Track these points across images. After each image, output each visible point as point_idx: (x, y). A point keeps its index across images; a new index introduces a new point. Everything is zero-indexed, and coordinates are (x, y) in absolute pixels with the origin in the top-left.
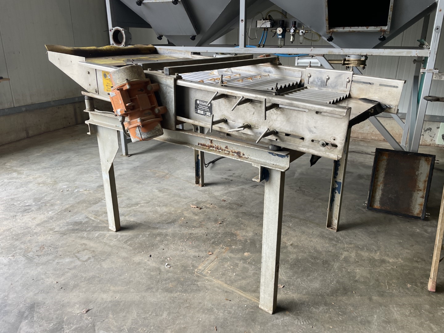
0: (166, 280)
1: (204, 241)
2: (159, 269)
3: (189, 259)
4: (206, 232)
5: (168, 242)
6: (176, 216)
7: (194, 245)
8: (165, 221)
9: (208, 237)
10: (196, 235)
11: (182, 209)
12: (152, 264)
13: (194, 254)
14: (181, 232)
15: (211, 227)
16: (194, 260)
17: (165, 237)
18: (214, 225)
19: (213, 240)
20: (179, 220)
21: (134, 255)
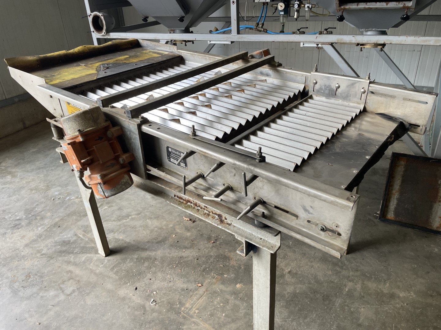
0: (150, 323)
1: (194, 268)
2: (144, 307)
3: (176, 292)
4: (198, 255)
5: (156, 269)
6: (167, 232)
7: (183, 273)
8: (156, 240)
9: (198, 262)
10: (186, 259)
11: (174, 223)
12: (137, 299)
13: (182, 286)
14: (171, 255)
15: (203, 248)
16: (181, 295)
17: (153, 262)
18: (207, 245)
19: (204, 266)
20: (170, 239)
21: (119, 288)
